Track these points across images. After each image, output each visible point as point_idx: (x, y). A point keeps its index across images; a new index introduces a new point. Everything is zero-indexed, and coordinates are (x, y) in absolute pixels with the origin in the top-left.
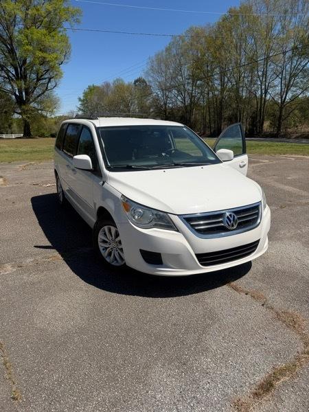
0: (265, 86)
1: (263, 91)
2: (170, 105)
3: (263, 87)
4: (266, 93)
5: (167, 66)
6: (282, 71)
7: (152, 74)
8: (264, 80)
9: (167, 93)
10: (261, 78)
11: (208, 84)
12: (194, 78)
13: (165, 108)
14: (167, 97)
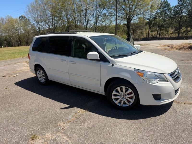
0: (87, 20)
1: (87, 22)
2: (42, 29)
3: (86, 20)
4: (88, 23)
5: (37, 10)
6: (94, 13)
7: (30, 14)
8: (86, 17)
9: (39, 23)
10: (85, 17)
11: (61, 19)
12: (53, 16)
13: (40, 30)
14: (40, 25)
